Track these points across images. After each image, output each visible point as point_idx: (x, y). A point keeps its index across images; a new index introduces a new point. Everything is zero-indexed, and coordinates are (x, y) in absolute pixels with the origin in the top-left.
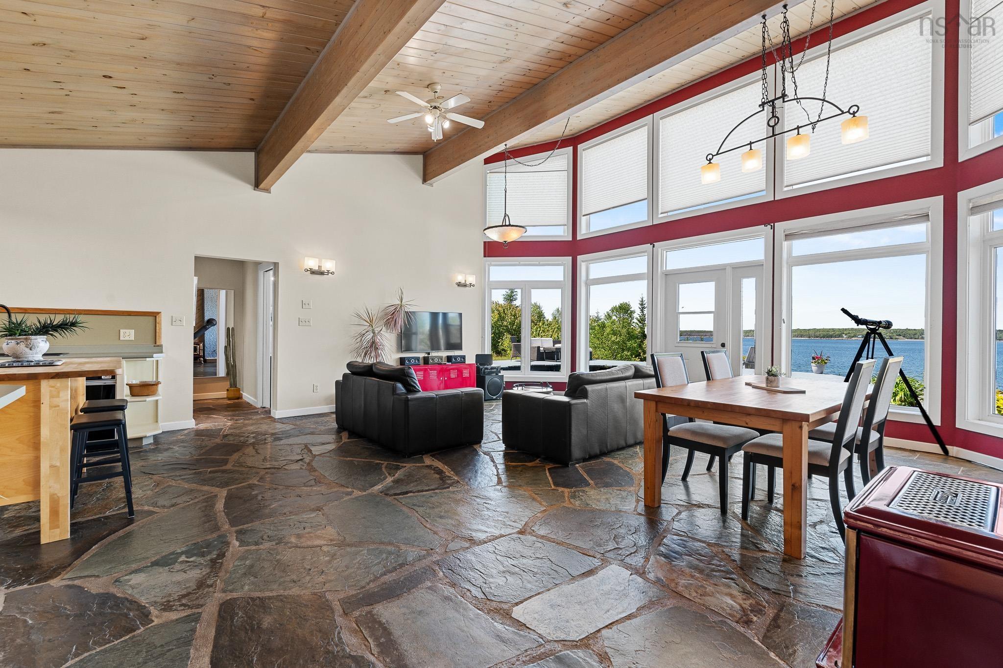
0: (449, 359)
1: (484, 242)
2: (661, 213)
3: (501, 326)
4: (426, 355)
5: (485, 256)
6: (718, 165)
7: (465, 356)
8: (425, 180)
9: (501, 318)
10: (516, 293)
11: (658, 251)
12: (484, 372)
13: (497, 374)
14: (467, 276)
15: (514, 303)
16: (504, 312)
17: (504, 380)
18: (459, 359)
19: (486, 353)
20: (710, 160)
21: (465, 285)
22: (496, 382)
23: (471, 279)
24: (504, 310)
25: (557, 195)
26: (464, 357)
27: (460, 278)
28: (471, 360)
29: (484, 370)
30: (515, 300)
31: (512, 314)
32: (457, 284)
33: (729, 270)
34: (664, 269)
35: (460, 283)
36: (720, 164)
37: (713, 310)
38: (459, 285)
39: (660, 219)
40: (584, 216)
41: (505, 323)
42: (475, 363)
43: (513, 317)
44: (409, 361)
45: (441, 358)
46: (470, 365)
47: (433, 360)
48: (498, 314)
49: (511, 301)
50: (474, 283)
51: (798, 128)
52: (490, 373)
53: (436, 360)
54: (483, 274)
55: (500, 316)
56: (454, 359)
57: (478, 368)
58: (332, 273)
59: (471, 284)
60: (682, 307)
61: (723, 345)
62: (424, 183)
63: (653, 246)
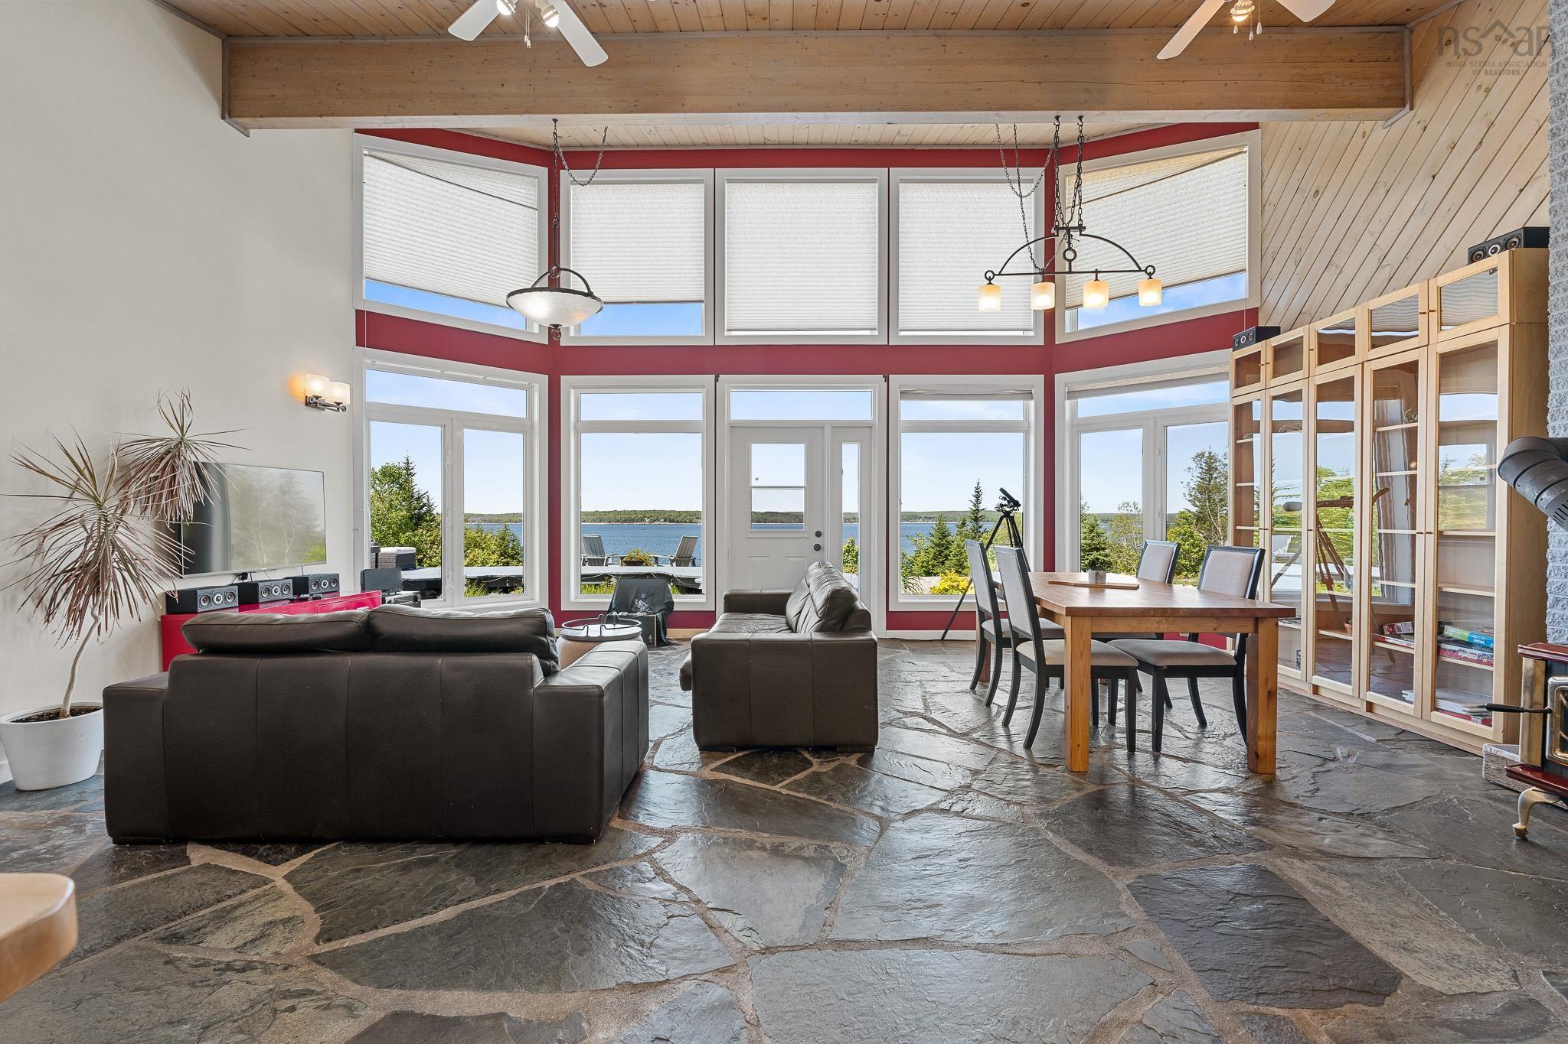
1: (357, 312)
2: (729, 330)
5: (360, 343)
6: (998, 287)
7: (337, 574)
8: (227, 111)
11: (724, 386)
14: (330, 384)
18: (325, 585)
20: (990, 279)
21: (326, 406)
23: (339, 392)
26: (335, 578)
27: (317, 386)
28: (350, 586)
32: (304, 399)
33: (828, 430)
34: (733, 418)
35: (312, 397)
36: (1002, 288)
37: (803, 484)
38: (308, 404)
39: (728, 338)
42: (359, 590)
44: (208, 599)
45: (286, 584)
46: (350, 598)
47: (268, 590)
50: (345, 401)
51: (1097, 272)
53: (276, 592)
56: (314, 584)
59: (339, 404)
60: (757, 479)
61: (818, 534)
62: (227, 116)
63: (716, 380)
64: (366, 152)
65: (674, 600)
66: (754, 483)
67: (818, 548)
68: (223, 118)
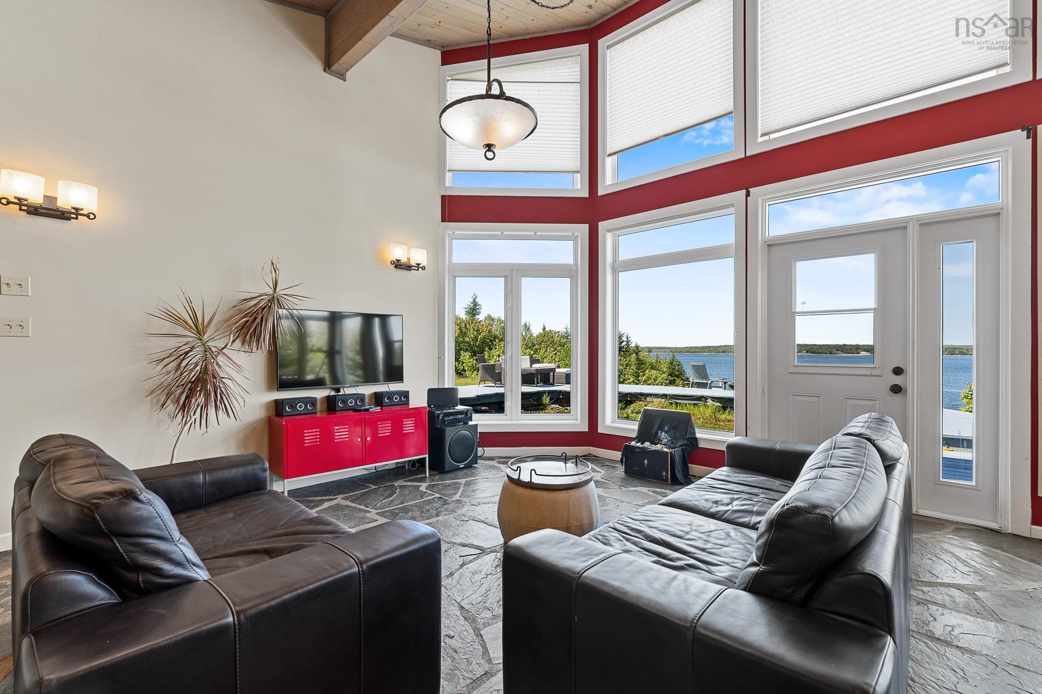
0: (378, 398)
1: (442, 196)
2: (763, 135)
3: (462, 342)
4: (333, 393)
5: (443, 220)
7: (408, 391)
8: (328, 65)
9: (462, 334)
10: (480, 306)
11: (757, 200)
12: (443, 421)
13: (466, 423)
14: (412, 250)
15: (478, 317)
16: (466, 327)
17: (479, 431)
18: (396, 399)
19: (446, 387)
21: (408, 267)
22: (465, 436)
23: (419, 256)
24: (465, 324)
25: (564, 123)
26: (406, 394)
27: (399, 253)
28: (418, 400)
29: (443, 417)
30: (478, 314)
31: (474, 329)
32: (392, 263)
33: (913, 229)
34: (767, 236)
35: (398, 261)
37: (873, 306)
38: (396, 267)
39: (760, 145)
40: (610, 155)
41: (467, 339)
42: (426, 405)
43: (476, 333)
44: (292, 407)
45: (361, 397)
46: (417, 410)
47: (344, 402)
48: (459, 329)
49: (474, 315)
50: (424, 263)
52: (454, 423)
53: (351, 403)
54: (438, 249)
55: (461, 332)
56: (388, 399)
57: (431, 415)
58: (88, 216)
59: (418, 264)
60: (803, 303)
61: (898, 371)
62: (327, 69)
63: (748, 194)
64: (449, 78)
65: (698, 435)
66: (799, 308)
67: (896, 389)
68: (325, 71)
